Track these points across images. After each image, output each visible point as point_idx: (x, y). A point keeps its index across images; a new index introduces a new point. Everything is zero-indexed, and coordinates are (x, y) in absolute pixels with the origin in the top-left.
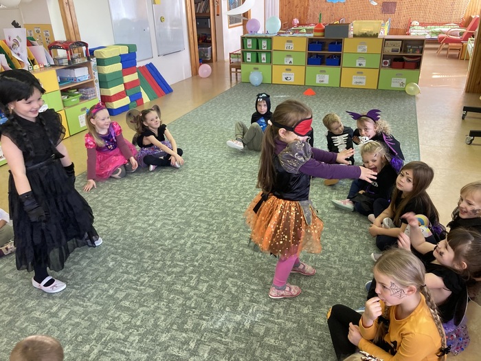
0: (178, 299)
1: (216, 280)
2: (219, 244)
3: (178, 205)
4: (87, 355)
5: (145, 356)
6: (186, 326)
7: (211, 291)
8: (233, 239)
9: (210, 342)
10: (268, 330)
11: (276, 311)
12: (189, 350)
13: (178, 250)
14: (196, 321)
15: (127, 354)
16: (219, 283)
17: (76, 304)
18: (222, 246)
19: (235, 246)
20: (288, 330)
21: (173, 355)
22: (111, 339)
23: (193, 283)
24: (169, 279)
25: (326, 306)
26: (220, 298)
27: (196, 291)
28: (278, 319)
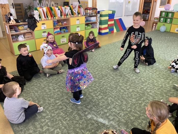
0: (90, 98)
1: (105, 96)
2: (113, 85)
3: (106, 69)
4: (57, 103)
5: (71, 110)
6: (88, 107)
7: (102, 99)
8: (119, 85)
9: (92, 115)
10: (114, 119)
11: (121, 114)
12: (85, 114)
13: (98, 83)
14: (92, 106)
15: (67, 108)
16: (106, 98)
17: (61, 89)
18: (114, 86)
19: (118, 88)
20: (121, 122)
21: (79, 113)
22: (65, 102)
23: (97, 94)
24: (91, 91)
25: (141, 120)
26: (103, 102)
27: (97, 98)
28: (120, 117)
